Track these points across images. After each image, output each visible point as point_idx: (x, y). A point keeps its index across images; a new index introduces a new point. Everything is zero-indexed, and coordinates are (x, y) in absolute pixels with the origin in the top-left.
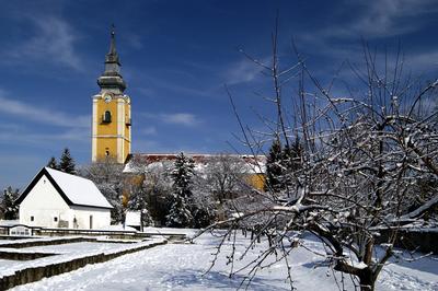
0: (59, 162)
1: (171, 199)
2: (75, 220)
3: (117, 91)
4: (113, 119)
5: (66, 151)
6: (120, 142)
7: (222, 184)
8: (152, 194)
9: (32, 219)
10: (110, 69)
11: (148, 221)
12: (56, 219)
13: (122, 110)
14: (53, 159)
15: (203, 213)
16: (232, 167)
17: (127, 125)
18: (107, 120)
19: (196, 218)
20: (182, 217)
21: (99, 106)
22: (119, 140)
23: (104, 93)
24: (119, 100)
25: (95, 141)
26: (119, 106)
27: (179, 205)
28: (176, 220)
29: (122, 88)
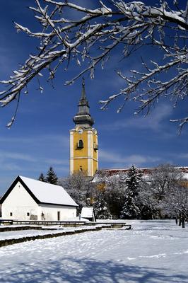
0: (46, 176)
1: (124, 199)
2: (43, 215)
3: (87, 126)
4: (84, 145)
5: (51, 169)
6: (90, 162)
7: (163, 187)
8: (111, 196)
9: (11, 214)
10: (82, 110)
11: (108, 216)
12: (28, 214)
13: (91, 139)
14: (42, 175)
15: (147, 208)
16: (170, 174)
17: (95, 150)
18: (80, 146)
19: (142, 212)
20: (132, 212)
21: (74, 137)
22: (89, 160)
23: (77, 128)
24: (88, 132)
25: (72, 161)
26: (89, 136)
27: (130, 203)
28: (127, 214)
29: (91, 123)
